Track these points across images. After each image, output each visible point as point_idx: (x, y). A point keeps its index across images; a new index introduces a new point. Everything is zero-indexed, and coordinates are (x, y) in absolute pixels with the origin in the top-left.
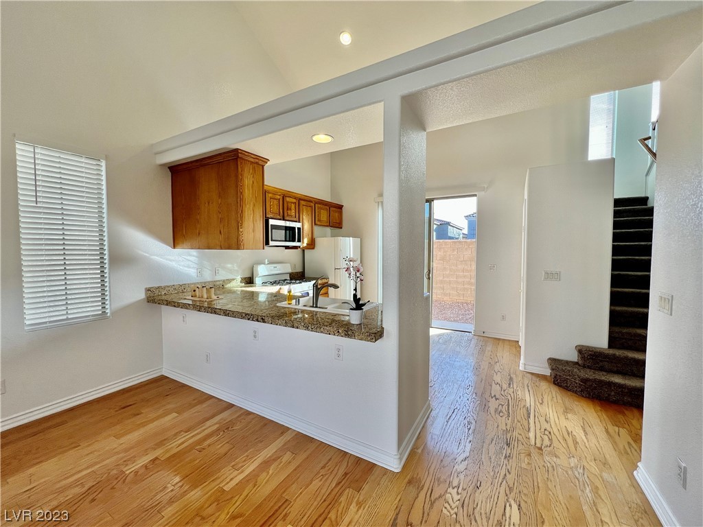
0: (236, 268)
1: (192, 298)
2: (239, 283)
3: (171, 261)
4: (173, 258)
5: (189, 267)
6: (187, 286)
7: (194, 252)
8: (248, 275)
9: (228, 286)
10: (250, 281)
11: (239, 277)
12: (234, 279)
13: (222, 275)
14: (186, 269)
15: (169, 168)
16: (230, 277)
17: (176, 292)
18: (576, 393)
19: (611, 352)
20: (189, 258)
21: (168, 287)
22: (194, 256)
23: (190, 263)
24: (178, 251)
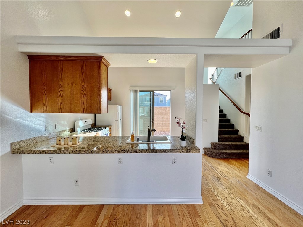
0: (66, 123)
1: (57, 146)
2: (68, 132)
3: (29, 121)
4: (30, 119)
5: (40, 125)
6: (39, 138)
7: (43, 115)
8: (72, 127)
9: (62, 135)
10: (73, 130)
11: (68, 128)
12: (65, 130)
13: (59, 128)
14: (39, 126)
15: (27, 55)
16: (63, 129)
17: (33, 143)
18: (215, 158)
19: (220, 143)
20: (40, 119)
21: (27, 140)
22: (43, 117)
23: (41, 122)
24: (34, 114)
